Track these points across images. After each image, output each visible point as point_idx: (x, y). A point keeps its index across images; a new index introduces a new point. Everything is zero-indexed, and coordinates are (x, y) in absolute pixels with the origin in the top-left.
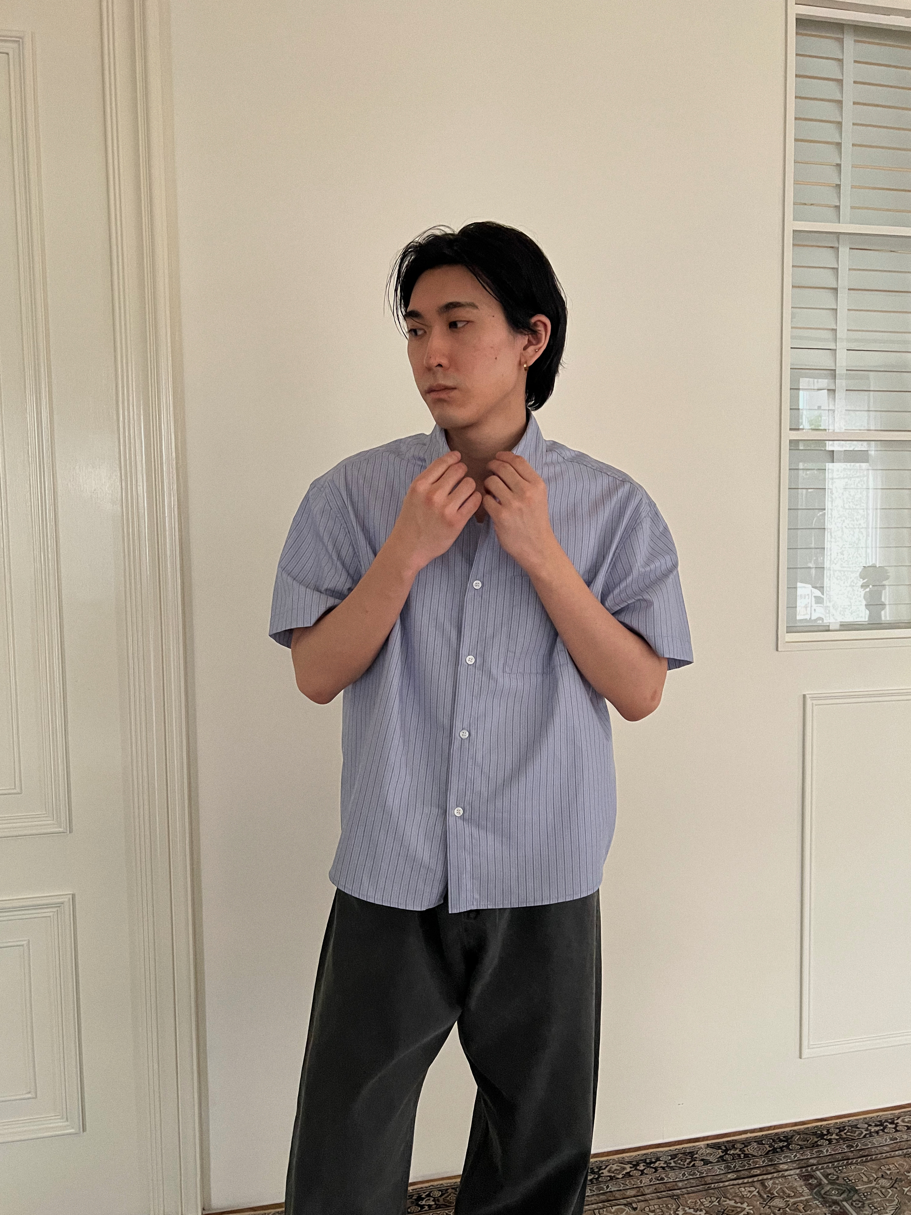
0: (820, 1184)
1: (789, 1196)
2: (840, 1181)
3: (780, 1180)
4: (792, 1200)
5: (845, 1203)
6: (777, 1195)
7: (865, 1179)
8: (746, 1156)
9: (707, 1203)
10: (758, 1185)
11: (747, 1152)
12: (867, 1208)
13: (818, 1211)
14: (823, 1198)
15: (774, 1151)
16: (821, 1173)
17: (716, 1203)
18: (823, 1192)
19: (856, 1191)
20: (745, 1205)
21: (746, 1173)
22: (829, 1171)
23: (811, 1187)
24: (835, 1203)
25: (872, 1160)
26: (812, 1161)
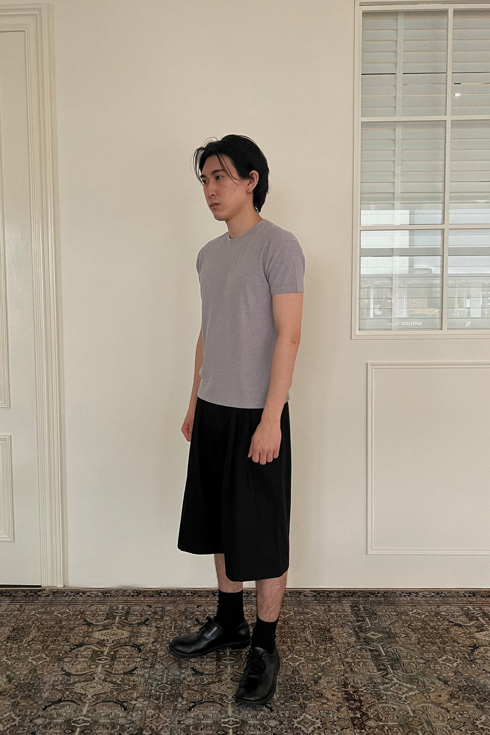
0: (359, 610)
1: (340, 612)
2: (371, 610)
3: (339, 606)
4: (340, 613)
5: (367, 618)
6: (333, 610)
7: (384, 611)
8: (328, 596)
9: (296, 609)
10: (326, 607)
11: (329, 595)
12: (377, 620)
13: (351, 618)
14: (357, 614)
15: (344, 596)
16: (363, 607)
17: (301, 610)
18: (358, 612)
19: (376, 614)
20: (314, 612)
21: (324, 602)
22: (367, 606)
23: (353, 610)
24: (362, 617)
25: (394, 605)
26: (361, 602)
